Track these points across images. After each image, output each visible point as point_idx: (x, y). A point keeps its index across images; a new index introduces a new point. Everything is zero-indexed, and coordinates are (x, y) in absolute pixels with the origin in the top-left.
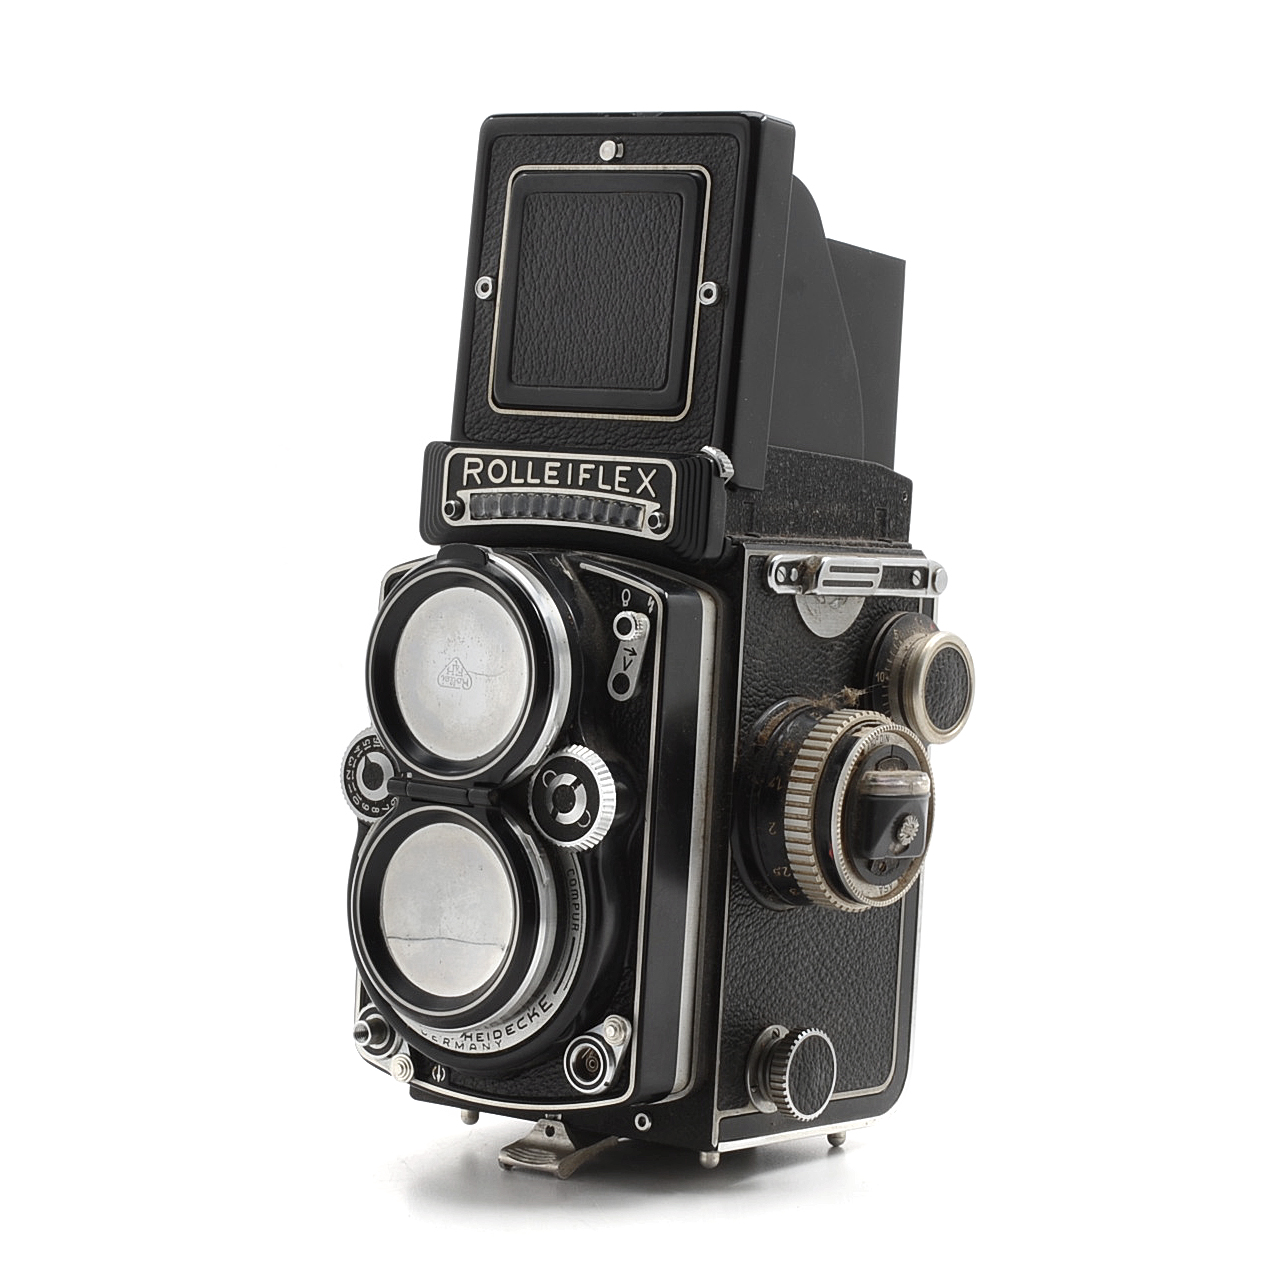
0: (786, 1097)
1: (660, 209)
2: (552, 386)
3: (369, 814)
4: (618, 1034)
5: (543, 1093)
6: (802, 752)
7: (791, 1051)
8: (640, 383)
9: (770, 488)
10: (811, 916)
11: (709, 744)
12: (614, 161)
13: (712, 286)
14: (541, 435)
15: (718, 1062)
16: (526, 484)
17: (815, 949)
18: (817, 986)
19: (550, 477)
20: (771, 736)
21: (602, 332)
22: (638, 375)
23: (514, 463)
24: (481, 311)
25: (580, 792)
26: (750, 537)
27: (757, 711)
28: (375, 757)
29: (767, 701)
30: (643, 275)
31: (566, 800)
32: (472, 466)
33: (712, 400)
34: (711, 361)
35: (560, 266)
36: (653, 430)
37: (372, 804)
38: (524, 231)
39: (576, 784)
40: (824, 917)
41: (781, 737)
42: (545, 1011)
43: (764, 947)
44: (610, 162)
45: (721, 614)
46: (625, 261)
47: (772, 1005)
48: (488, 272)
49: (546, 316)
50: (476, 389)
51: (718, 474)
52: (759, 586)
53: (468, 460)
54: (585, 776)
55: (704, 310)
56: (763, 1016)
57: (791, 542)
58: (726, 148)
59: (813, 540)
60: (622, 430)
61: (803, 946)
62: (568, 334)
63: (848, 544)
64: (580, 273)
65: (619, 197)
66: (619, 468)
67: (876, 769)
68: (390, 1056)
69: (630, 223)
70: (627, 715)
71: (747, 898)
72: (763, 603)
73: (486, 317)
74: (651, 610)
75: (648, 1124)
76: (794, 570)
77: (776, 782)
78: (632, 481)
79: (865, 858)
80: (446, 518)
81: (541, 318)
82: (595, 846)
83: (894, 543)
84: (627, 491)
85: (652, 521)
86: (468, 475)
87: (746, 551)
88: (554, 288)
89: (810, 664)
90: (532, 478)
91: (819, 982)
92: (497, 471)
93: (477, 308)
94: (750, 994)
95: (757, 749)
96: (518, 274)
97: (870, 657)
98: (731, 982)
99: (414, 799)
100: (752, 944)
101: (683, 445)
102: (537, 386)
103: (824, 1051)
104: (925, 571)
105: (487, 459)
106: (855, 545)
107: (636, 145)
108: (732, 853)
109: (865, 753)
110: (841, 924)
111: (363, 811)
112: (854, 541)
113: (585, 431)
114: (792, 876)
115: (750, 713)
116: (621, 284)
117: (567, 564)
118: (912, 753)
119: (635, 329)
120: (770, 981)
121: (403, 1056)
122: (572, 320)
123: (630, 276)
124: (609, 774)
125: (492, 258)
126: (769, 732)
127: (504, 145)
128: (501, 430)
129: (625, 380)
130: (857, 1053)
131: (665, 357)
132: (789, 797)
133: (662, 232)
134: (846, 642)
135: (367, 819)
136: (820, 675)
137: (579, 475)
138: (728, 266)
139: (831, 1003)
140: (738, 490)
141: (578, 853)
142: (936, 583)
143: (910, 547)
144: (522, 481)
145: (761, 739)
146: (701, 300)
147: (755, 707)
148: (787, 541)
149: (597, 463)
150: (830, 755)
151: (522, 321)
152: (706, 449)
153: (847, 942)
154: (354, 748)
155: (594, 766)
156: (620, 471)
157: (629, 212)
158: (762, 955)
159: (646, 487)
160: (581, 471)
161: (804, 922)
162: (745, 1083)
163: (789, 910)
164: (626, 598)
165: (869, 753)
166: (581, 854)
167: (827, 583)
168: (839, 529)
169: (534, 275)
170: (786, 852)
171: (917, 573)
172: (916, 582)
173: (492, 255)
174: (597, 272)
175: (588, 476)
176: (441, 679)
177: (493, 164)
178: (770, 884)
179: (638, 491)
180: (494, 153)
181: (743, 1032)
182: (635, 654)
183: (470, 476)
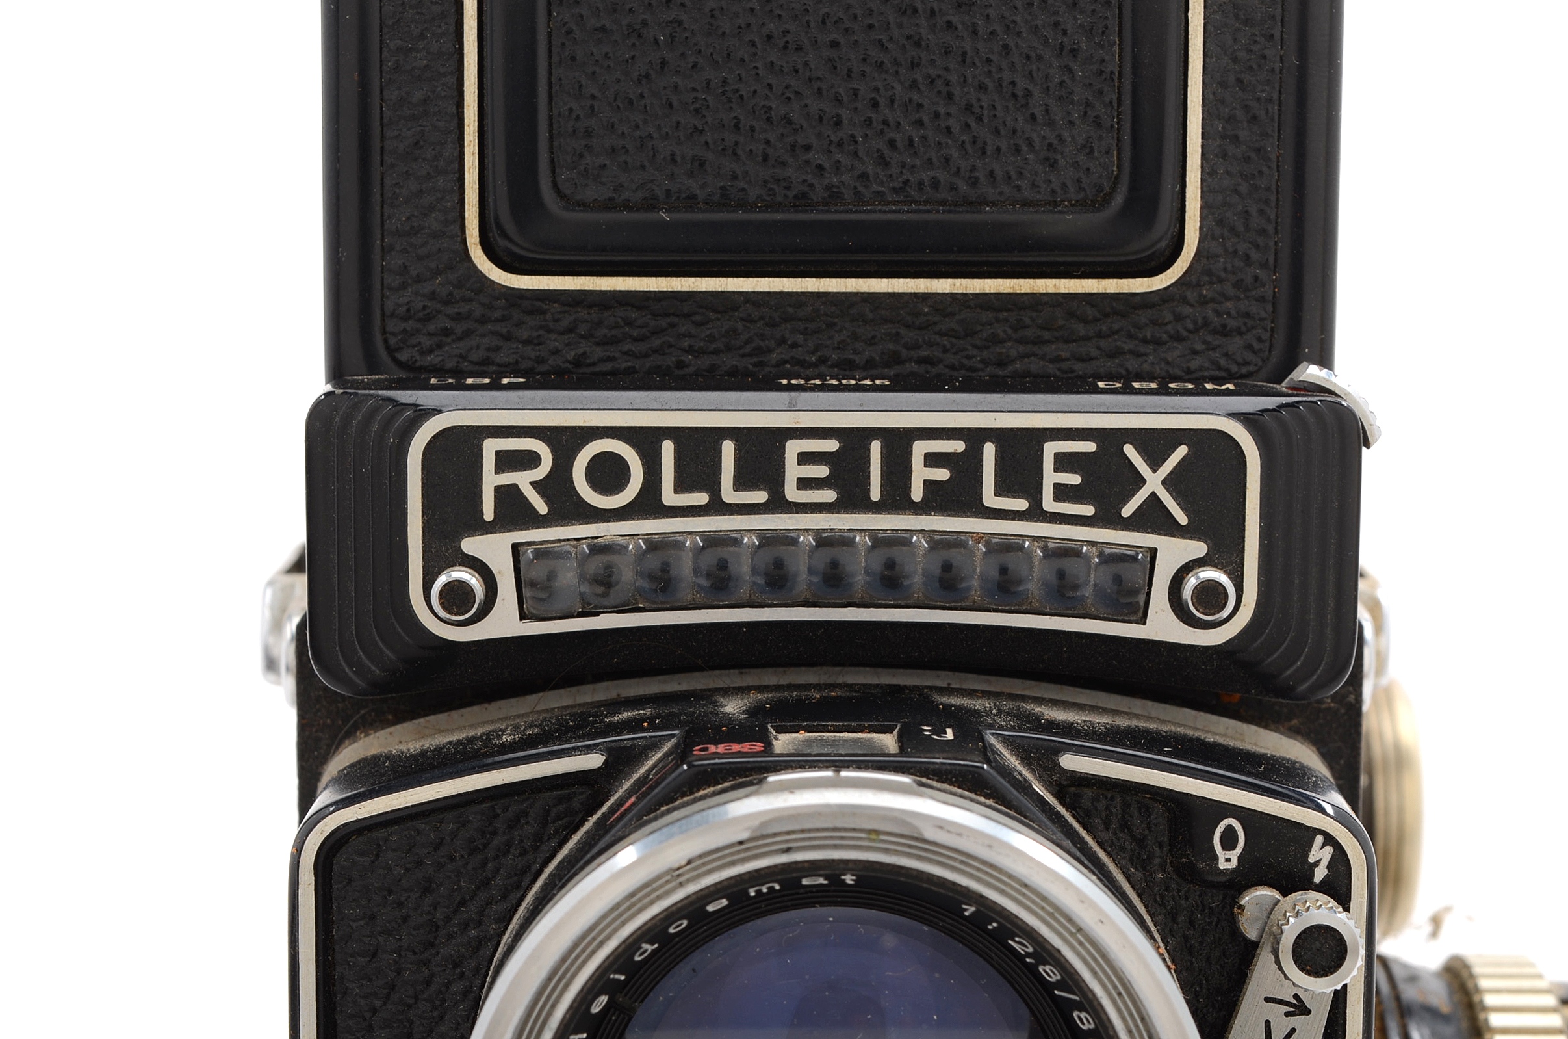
16: (717, 507)
19: (804, 484)
23: (668, 448)
32: (507, 461)
53: (491, 447)
66: (1051, 449)
74: (1322, 874)
78: (1103, 479)
80: (428, 620)
84: (1088, 510)
86: (498, 489)
90: (742, 486)
92: (608, 473)
137: (908, 472)
149: (975, 437)
156: (1057, 456)
159: (1154, 496)
160: (919, 460)
175: (942, 474)
179: (1128, 510)
182: (1307, 1012)
183: (508, 497)
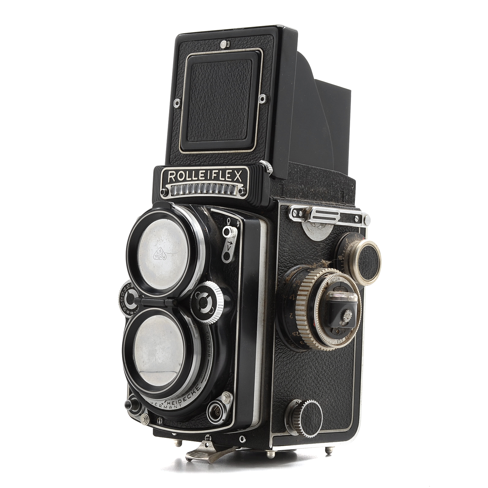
0: (300, 427)
1: (244, 67)
2: (203, 141)
3: (130, 315)
4: (227, 399)
5: (200, 426)
6: (303, 284)
7: (302, 408)
8: (237, 137)
9: (291, 179)
10: (312, 355)
11: (265, 282)
12: (226, 48)
13: (264, 96)
14: (199, 161)
15: (271, 413)
16: (192, 180)
17: (315, 369)
18: (316, 385)
19: (201, 177)
20: (291, 279)
21: (222, 117)
22: (236, 134)
23: (187, 172)
24: (176, 113)
25: (210, 300)
26: (281, 198)
27: (286, 269)
28: (131, 291)
29: (290, 265)
30: (237, 94)
31: (204, 303)
32: (171, 174)
33: (264, 142)
34: (264, 127)
35: (206, 92)
36: (242, 156)
37: (130, 310)
38: (192, 79)
39: (208, 296)
40: (318, 357)
41: (295, 279)
42: (198, 391)
43: (291, 367)
44: (225, 49)
45: (269, 229)
46: (230, 89)
47: (295, 391)
48: (178, 97)
49: (200, 113)
50: (174, 145)
51: (266, 171)
52: (285, 218)
53: (170, 172)
54: (211, 293)
55: (261, 106)
56: (292, 395)
57: (300, 201)
58: (269, 40)
59: (310, 201)
60: (230, 157)
61: (309, 367)
62: (209, 120)
63: (326, 204)
64: (213, 95)
65: (228, 63)
66: (227, 171)
67: (334, 291)
68: (140, 415)
69: (232, 73)
70: (230, 269)
71: (283, 346)
72: (287, 225)
73: (178, 115)
74: (238, 226)
75: (245, 440)
76: (300, 212)
77: (292, 297)
78: (233, 175)
79: (329, 327)
80: (162, 196)
81: (199, 113)
82: (216, 321)
83: (347, 205)
84: (231, 180)
85: (240, 191)
87: (279, 203)
88: (203, 101)
89: (310, 251)
90: (194, 177)
91: (317, 383)
92: (181, 176)
93: (175, 112)
94: (286, 386)
95: (285, 284)
96: (190, 97)
97: (336, 250)
98: (277, 380)
99: (145, 306)
100: (286, 365)
101: (253, 161)
102: (197, 141)
103: (317, 409)
104: (360, 216)
105: (177, 171)
106: (330, 204)
107: (234, 41)
108: (276, 326)
109: (329, 284)
110: (326, 360)
111: (127, 314)
112: (328, 203)
113: (216, 158)
114: (300, 335)
115: (282, 270)
116: (229, 97)
117: (206, 209)
118: (351, 286)
119: (234, 116)
120: (294, 381)
121: (145, 414)
122: (210, 114)
123: (233, 94)
124: (221, 292)
125: (180, 91)
126: (290, 277)
127: (184, 45)
128: (184, 160)
129: (231, 136)
130: (335, 414)
131: (246, 126)
132: (297, 302)
133: (244, 76)
134: (325, 243)
135: (128, 317)
136: (314, 257)
137: (212, 175)
138: (270, 87)
139: (323, 392)
140: (276, 179)
141: (210, 325)
142: (365, 222)
143: (354, 207)
144: (190, 179)
145: (287, 280)
146: (260, 102)
147: (284, 267)
148: (298, 201)
149: (219, 170)
150: (314, 285)
151: (191, 115)
152: (262, 161)
153: (329, 368)
154: (123, 288)
155: (215, 289)
156: (228, 172)
157: (232, 69)
158: (290, 370)
159: (238, 178)
160: (213, 173)
161: (309, 358)
162: (284, 423)
163: (302, 352)
164: (229, 222)
165: (330, 284)
166: (211, 326)
167: (314, 217)
168: (322, 198)
169: (196, 97)
170: (296, 325)
171: (357, 217)
172: (356, 220)
173: (180, 90)
174: (220, 94)
175: (216, 175)
176: (155, 256)
177: (180, 53)
178: (292, 340)
179: (235, 180)
180: (180, 49)
181: (282, 401)
182: (232, 244)
183: (171, 178)
